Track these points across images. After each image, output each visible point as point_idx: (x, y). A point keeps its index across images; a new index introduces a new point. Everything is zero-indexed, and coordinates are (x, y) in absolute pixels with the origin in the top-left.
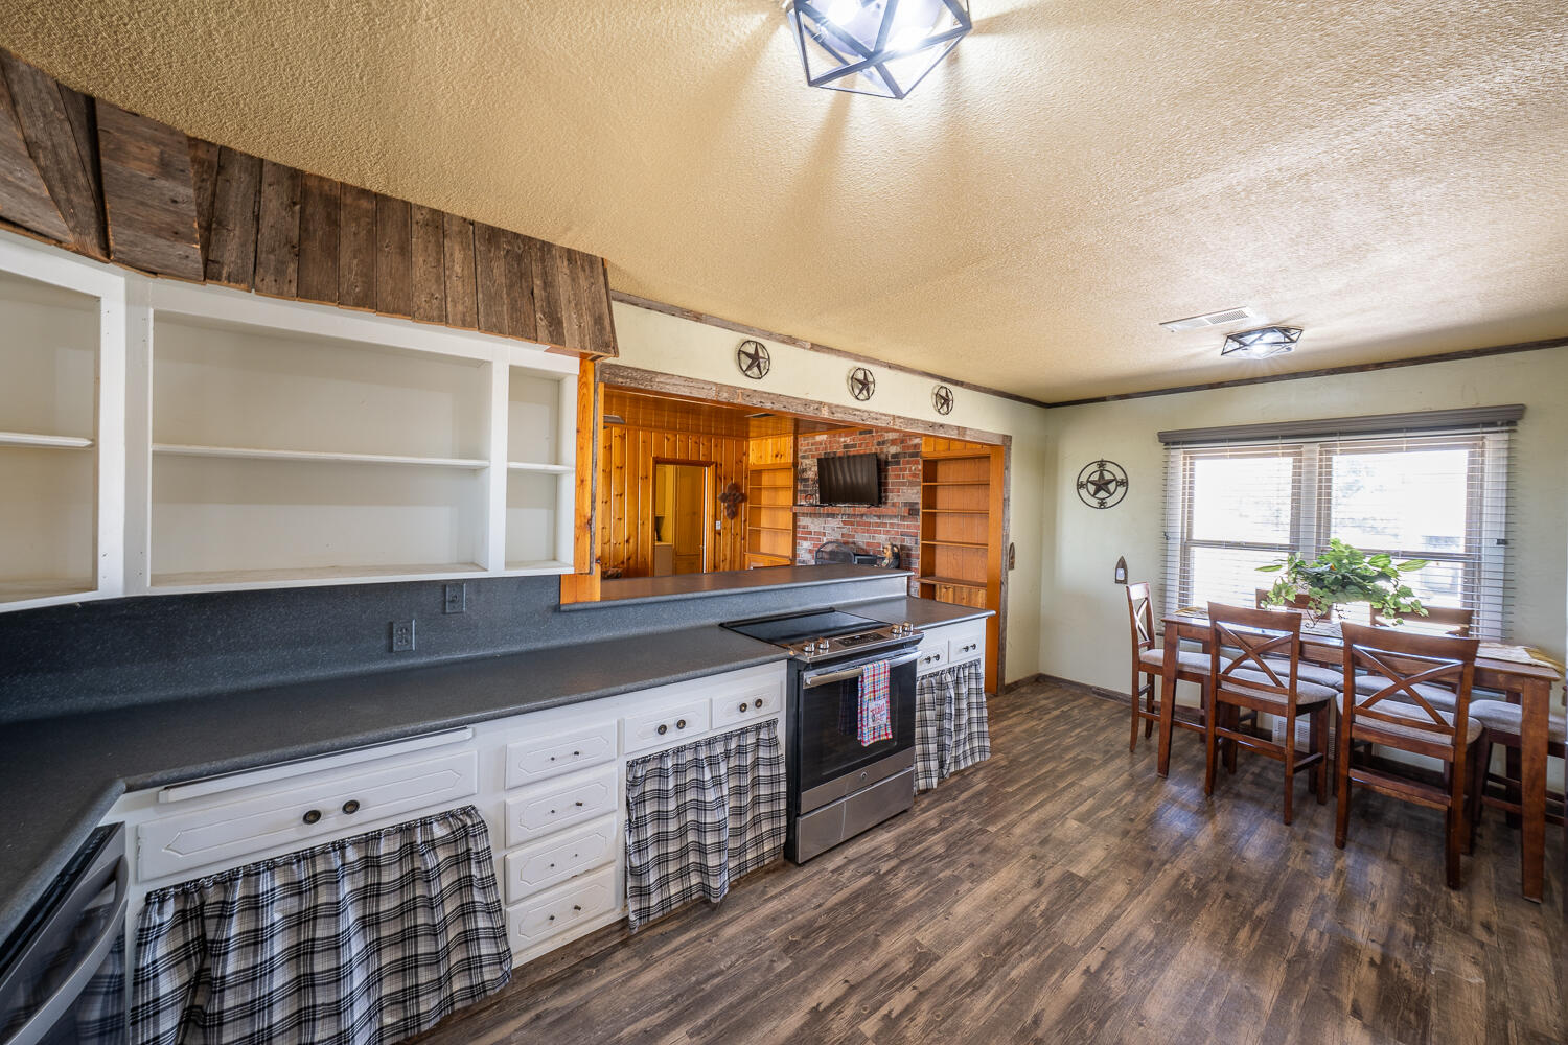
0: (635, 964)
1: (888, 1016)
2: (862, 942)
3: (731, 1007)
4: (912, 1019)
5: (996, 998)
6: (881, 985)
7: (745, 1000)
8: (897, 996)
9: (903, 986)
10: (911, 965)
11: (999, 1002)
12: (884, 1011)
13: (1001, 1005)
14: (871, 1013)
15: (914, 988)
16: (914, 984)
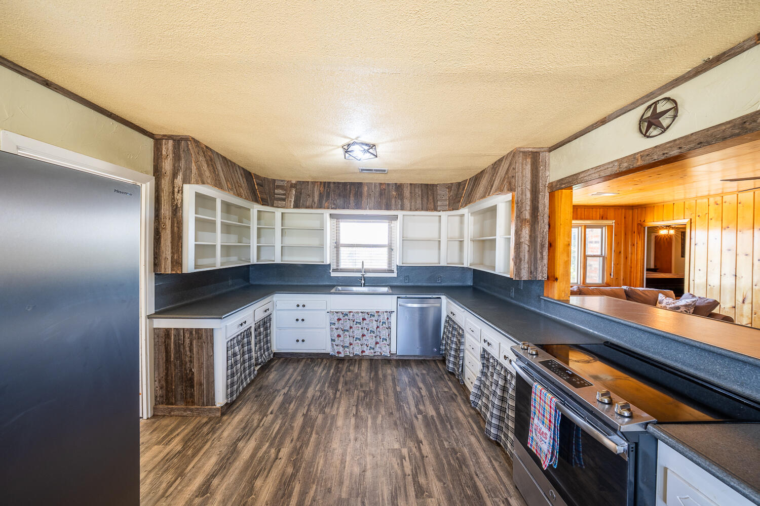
0: (467, 413)
1: (405, 459)
2: (444, 475)
3: (436, 426)
4: (398, 464)
5: (383, 499)
6: (418, 466)
7: (437, 430)
8: (410, 467)
9: (412, 472)
10: (420, 483)
11: (381, 499)
12: (407, 459)
13: (379, 498)
14: (409, 455)
15: (409, 475)
16: (411, 476)
